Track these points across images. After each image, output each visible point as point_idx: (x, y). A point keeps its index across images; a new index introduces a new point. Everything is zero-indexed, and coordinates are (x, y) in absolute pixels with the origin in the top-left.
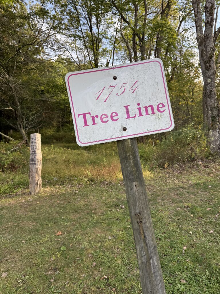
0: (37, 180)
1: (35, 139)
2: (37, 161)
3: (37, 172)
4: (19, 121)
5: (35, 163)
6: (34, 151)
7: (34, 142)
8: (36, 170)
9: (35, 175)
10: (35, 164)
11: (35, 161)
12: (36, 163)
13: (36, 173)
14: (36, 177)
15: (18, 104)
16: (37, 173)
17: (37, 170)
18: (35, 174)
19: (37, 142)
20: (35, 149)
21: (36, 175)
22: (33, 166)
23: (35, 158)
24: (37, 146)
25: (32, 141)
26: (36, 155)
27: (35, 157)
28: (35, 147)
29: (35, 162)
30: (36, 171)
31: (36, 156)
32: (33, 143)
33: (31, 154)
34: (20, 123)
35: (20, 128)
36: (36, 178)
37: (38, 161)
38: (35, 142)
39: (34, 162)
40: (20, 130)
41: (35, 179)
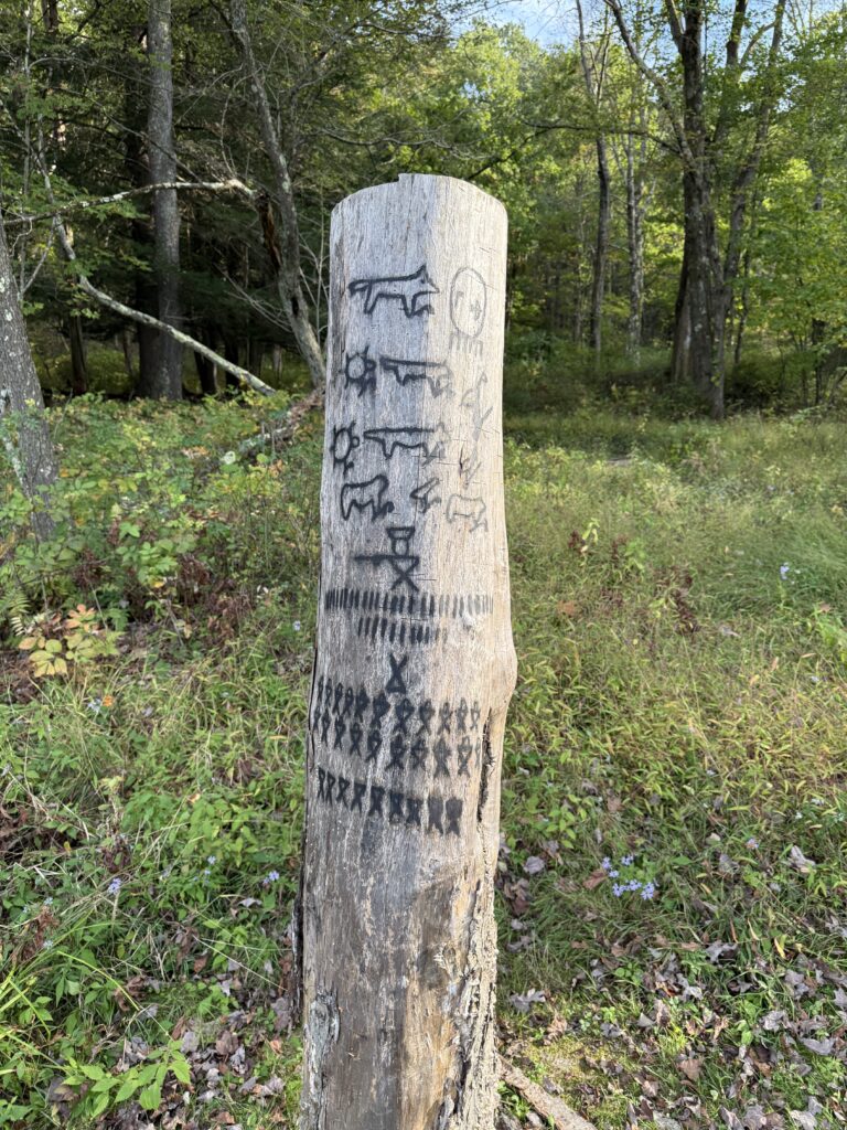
0: (434, 1093)
1: (416, 310)
2: (442, 751)
3: (427, 955)
4: (288, 275)
5: (396, 798)
6: (384, 547)
7: (390, 365)
8: (414, 927)
9: (399, 1017)
10: (403, 806)
11: (407, 753)
12: (426, 786)
13: (411, 983)
14: (414, 1044)
15: (282, 160)
16: (433, 978)
17: (433, 932)
18: (399, 993)
19: (455, 360)
20: (407, 513)
21: (420, 1005)
22: (369, 845)
23: (397, 684)
24: (452, 454)
25: (354, 340)
26: (418, 636)
27: (398, 668)
28: (400, 471)
29: (396, 762)
30: (414, 949)
31: (430, 652)
32: (366, 384)
33: (331, 600)
34: (295, 286)
35: (292, 320)
36: (412, 1076)
37: (452, 741)
38: (411, 373)
39: (378, 772)
40: (295, 330)
41: (395, 1092)
